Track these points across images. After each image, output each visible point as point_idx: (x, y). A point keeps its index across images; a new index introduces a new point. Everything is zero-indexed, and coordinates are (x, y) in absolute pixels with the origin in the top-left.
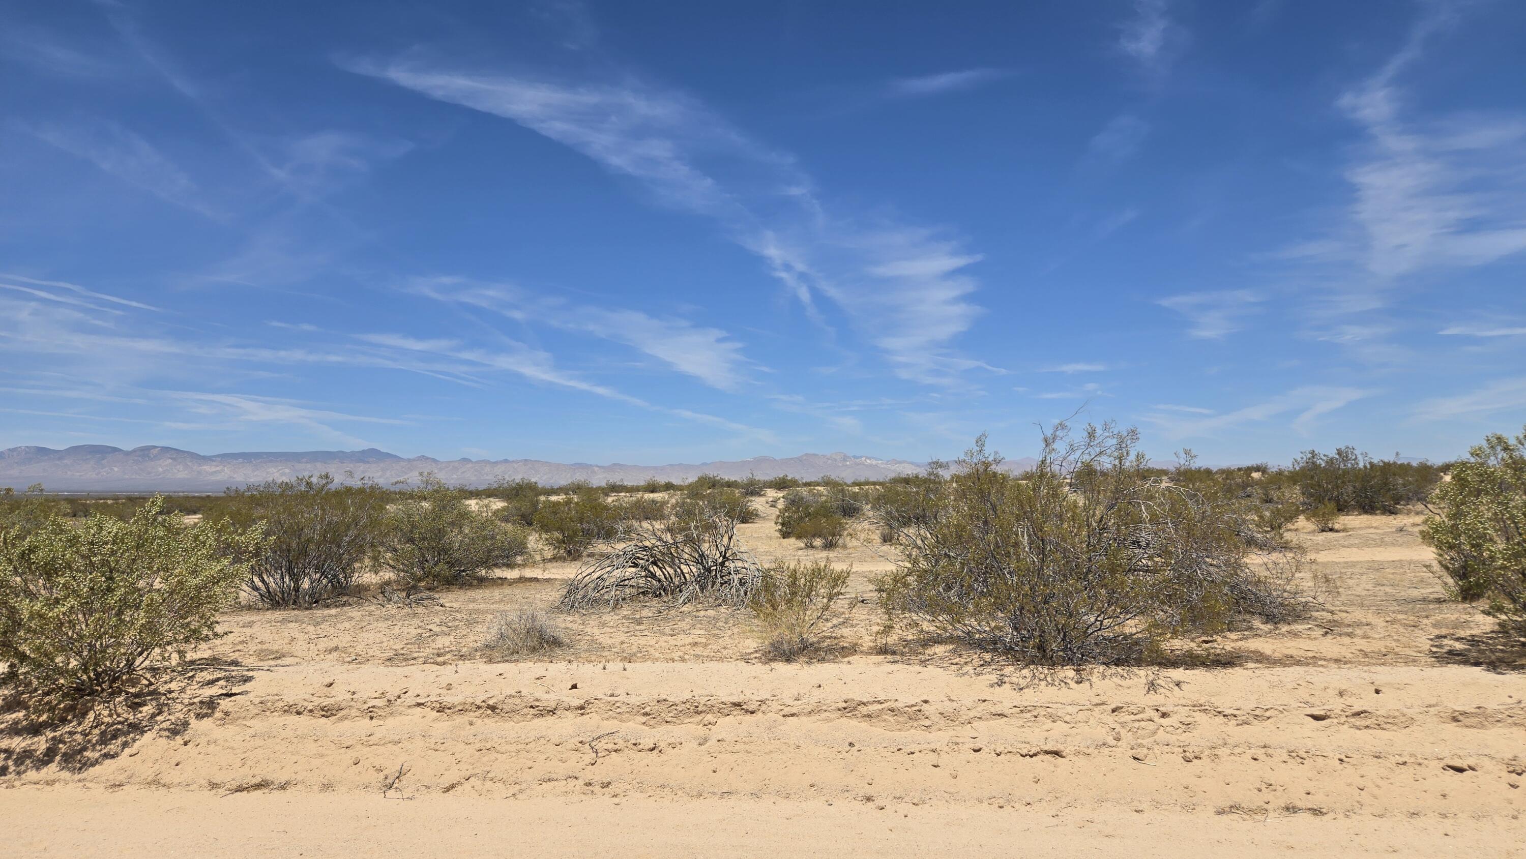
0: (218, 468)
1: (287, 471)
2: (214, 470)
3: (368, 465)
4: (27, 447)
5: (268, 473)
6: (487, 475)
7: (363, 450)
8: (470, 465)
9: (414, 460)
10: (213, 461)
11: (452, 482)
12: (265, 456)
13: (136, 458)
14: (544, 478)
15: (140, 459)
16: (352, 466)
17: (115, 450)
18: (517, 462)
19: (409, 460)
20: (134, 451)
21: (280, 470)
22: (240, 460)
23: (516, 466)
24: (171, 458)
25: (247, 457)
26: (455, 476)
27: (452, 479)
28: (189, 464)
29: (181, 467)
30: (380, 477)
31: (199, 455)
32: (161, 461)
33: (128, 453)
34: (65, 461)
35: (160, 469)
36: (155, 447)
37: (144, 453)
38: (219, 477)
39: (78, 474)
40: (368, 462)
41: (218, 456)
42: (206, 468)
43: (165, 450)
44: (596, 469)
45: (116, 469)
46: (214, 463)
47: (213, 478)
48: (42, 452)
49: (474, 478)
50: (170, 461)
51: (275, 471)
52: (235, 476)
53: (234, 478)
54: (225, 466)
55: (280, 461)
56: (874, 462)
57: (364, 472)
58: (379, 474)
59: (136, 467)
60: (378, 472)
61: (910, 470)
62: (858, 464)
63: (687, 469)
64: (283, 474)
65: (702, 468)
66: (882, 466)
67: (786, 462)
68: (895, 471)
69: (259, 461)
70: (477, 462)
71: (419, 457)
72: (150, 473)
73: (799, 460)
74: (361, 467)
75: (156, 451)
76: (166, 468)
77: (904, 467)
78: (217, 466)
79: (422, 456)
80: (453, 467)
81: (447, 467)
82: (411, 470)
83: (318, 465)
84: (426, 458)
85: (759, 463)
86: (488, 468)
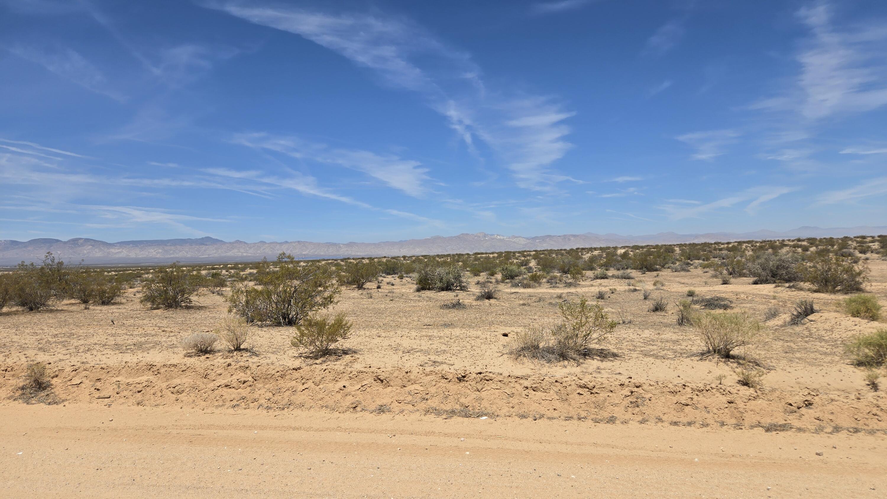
1: (160, 251)
2: (117, 251)
3: (207, 247)
4: (5, 241)
5: (149, 252)
6: (278, 250)
7: (202, 238)
8: (267, 245)
9: (233, 243)
10: (116, 246)
11: (258, 255)
12: (145, 243)
13: (70, 245)
14: (311, 252)
15: (73, 246)
16: (198, 247)
17: (57, 241)
18: (295, 242)
19: (230, 243)
20: (69, 241)
21: (157, 250)
22: (132, 245)
23: (294, 244)
24: (91, 245)
25: (136, 244)
26: (259, 252)
27: (258, 253)
28: (102, 248)
29: (97, 250)
30: (215, 253)
31: (107, 243)
32: (86, 246)
33: (65, 243)
34: (29, 248)
35: (85, 252)
36: (81, 239)
37: (75, 242)
38: (121, 255)
39: (37, 256)
40: (207, 245)
41: (118, 243)
42: (113, 250)
43: (87, 240)
44: (341, 245)
45: (59, 252)
46: (116, 247)
47: (117, 256)
48: (14, 243)
49: (270, 253)
50: (91, 247)
51: (153, 251)
52: (130, 255)
53: (129, 256)
54: (123, 249)
55: (155, 245)
56: (502, 238)
57: (205, 251)
58: (214, 251)
59: (70, 251)
60: (214, 250)
61: (523, 241)
62: (493, 239)
63: (393, 244)
64: (158, 253)
65: (401, 244)
66: (507, 240)
67: (451, 239)
68: (514, 242)
69: (142, 245)
70: (271, 243)
71: (236, 241)
72: (79, 254)
73: (458, 237)
74: (204, 248)
75: (81, 241)
76: (88, 251)
77: (520, 240)
78: (119, 249)
79: (238, 241)
80: (256, 247)
81: (254, 246)
82: (233, 249)
83: (178, 247)
84: (241, 242)
85: (435, 240)
86: (278, 247)
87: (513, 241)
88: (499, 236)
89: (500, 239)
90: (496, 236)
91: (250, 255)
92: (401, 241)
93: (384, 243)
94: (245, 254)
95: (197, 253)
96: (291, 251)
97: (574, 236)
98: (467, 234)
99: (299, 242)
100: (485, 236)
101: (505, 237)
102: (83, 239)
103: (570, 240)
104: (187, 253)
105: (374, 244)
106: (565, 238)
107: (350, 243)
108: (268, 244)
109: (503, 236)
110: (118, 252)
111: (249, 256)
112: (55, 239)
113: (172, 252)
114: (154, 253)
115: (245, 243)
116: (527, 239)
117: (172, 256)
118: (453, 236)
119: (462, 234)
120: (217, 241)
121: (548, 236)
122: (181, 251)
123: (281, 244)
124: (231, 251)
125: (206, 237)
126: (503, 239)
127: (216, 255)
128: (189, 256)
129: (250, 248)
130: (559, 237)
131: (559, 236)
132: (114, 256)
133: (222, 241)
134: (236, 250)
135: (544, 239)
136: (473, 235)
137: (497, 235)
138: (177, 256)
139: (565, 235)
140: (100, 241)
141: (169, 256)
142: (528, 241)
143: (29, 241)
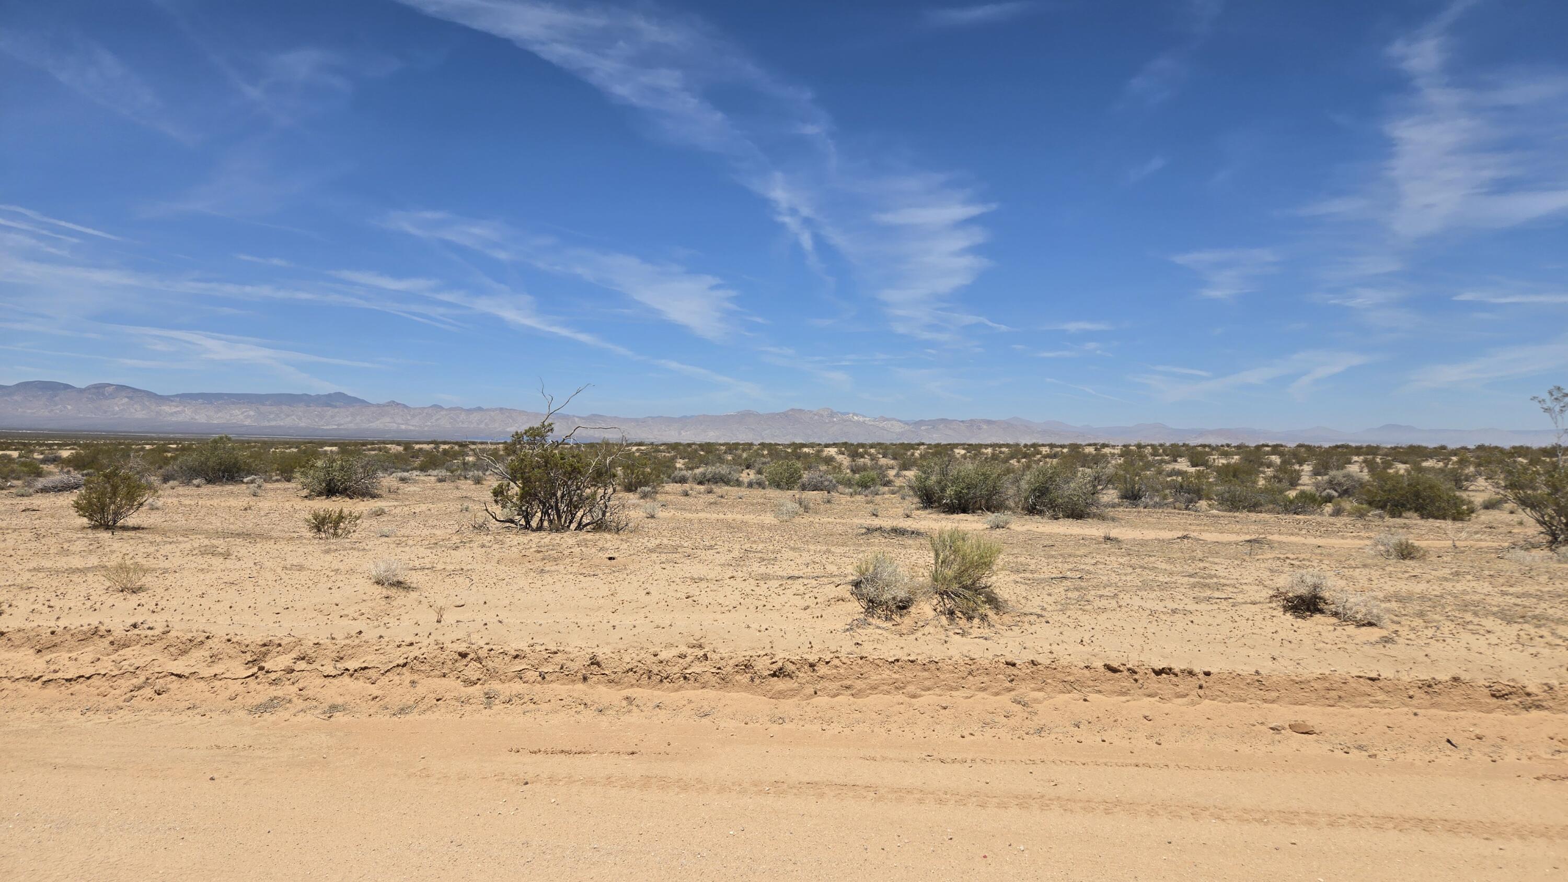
0: (178, 409)
1: (252, 413)
2: (174, 410)
3: (336, 410)
5: (231, 415)
6: (463, 423)
7: (330, 394)
8: (444, 413)
9: (384, 406)
10: (172, 401)
11: (426, 429)
12: (226, 398)
13: (90, 396)
15: (94, 397)
16: (320, 409)
17: (67, 387)
18: (496, 409)
19: (378, 406)
20: (88, 389)
21: (245, 412)
22: (200, 401)
23: (492, 414)
24: (128, 397)
25: (209, 398)
26: (429, 423)
27: (427, 426)
28: (147, 404)
29: (138, 407)
30: (351, 422)
31: (156, 395)
32: (118, 399)
33: (81, 391)
34: (15, 398)
35: (117, 408)
36: (109, 385)
37: (98, 390)
38: (180, 418)
39: (29, 411)
40: (336, 407)
41: (177, 396)
42: (166, 408)
43: (121, 388)
45: (69, 407)
46: (174, 403)
47: (174, 419)
49: (449, 426)
50: (126, 400)
51: (239, 413)
52: (197, 417)
53: (195, 419)
54: (185, 407)
55: (244, 403)
56: (861, 419)
57: (332, 417)
58: (349, 419)
59: (90, 405)
60: (347, 417)
61: (898, 428)
62: (846, 421)
63: (670, 421)
64: (248, 417)
65: (684, 421)
66: (870, 423)
67: (773, 417)
68: (883, 429)
69: (220, 402)
70: (451, 409)
71: (390, 402)
72: (106, 412)
73: (785, 415)
74: (330, 412)
75: (111, 389)
76: (122, 407)
77: (892, 425)
78: (177, 407)
79: (394, 402)
80: (424, 414)
81: (420, 414)
82: (383, 416)
83: (285, 408)
84: (398, 404)
85: (743, 417)
86: (463, 416)
87: (881, 425)
88: (857, 416)
89: (858, 422)
90: (851, 415)
91: (412, 428)
92: (685, 417)
93: (653, 418)
94: (403, 427)
95: (317, 420)
96: (486, 424)
97: (989, 422)
98: (800, 410)
99: (501, 409)
100: (832, 414)
101: (868, 419)
102: (112, 385)
103: (980, 429)
104: (300, 419)
105: (636, 420)
106: (972, 424)
107: (594, 415)
108: (447, 410)
109: (864, 416)
110: (175, 412)
111: (411, 431)
112: (62, 384)
113: (272, 416)
114: (241, 417)
115: (405, 406)
116: (906, 423)
117: (273, 423)
118: (777, 412)
119: (792, 410)
120: (355, 400)
121: (943, 419)
122: (288, 416)
123: (470, 411)
124: (378, 420)
125: (336, 393)
126: (864, 422)
127: (352, 426)
128: (302, 424)
129: (413, 416)
130: (961, 424)
131: (962, 421)
132: (169, 419)
133: (363, 401)
134: (387, 419)
135: (934, 424)
136: (811, 412)
137: (854, 414)
138: (282, 424)
139: (971, 420)
140: (144, 391)
141: (266, 424)
142: (907, 427)
143: (17, 385)
